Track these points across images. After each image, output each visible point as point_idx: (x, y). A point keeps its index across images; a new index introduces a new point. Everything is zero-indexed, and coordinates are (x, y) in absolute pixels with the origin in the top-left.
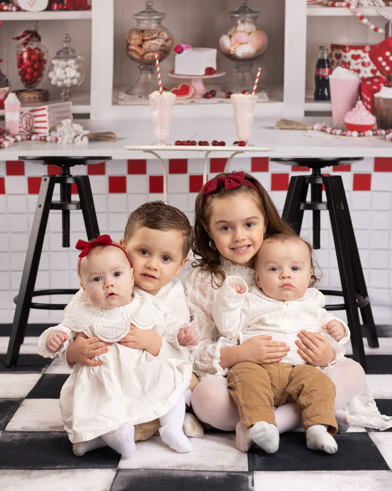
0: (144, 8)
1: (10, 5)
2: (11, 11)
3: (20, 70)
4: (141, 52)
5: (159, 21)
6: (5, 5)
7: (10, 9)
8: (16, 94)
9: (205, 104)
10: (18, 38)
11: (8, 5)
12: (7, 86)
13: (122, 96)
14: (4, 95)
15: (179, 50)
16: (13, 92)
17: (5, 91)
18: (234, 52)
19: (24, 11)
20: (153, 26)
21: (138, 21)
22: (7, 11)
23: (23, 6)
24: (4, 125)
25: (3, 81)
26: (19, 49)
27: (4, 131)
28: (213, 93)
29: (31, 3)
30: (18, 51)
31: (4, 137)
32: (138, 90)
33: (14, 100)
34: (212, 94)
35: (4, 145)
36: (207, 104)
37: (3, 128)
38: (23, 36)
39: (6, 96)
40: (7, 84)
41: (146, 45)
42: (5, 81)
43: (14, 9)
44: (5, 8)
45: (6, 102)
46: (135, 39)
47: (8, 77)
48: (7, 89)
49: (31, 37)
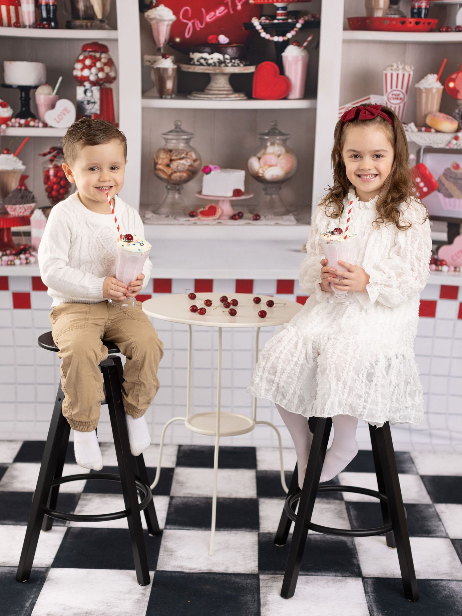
0: (173, 127)
1: (37, 121)
2: (38, 127)
3: (46, 186)
4: (169, 171)
5: (187, 141)
6: (31, 120)
7: (36, 125)
8: (43, 211)
9: (232, 225)
10: (45, 155)
11: (34, 121)
12: (33, 202)
13: (149, 215)
14: (30, 211)
15: (207, 171)
16: (40, 208)
17: (31, 207)
18: (263, 174)
19: (51, 127)
20: (182, 145)
21: (167, 140)
22: (34, 126)
23: (50, 123)
24: (30, 240)
25: (29, 197)
26: (45, 166)
27: (30, 247)
28: (241, 215)
29: (58, 120)
30: (44, 168)
31: (30, 253)
32: (164, 210)
33: (40, 216)
34: (239, 216)
35: (30, 261)
36: (234, 225)
37: (29, 244)
38: (50, 153)
39: (32, 212)
40: (33, 200)
41: (174, 165)
42: (31, 197)
43: (41, 125)
44: (32, 123)
45: (32, 218)
46: (163, 159)
47: (34, 193)
48: (33, 205)
49: (58, 153)
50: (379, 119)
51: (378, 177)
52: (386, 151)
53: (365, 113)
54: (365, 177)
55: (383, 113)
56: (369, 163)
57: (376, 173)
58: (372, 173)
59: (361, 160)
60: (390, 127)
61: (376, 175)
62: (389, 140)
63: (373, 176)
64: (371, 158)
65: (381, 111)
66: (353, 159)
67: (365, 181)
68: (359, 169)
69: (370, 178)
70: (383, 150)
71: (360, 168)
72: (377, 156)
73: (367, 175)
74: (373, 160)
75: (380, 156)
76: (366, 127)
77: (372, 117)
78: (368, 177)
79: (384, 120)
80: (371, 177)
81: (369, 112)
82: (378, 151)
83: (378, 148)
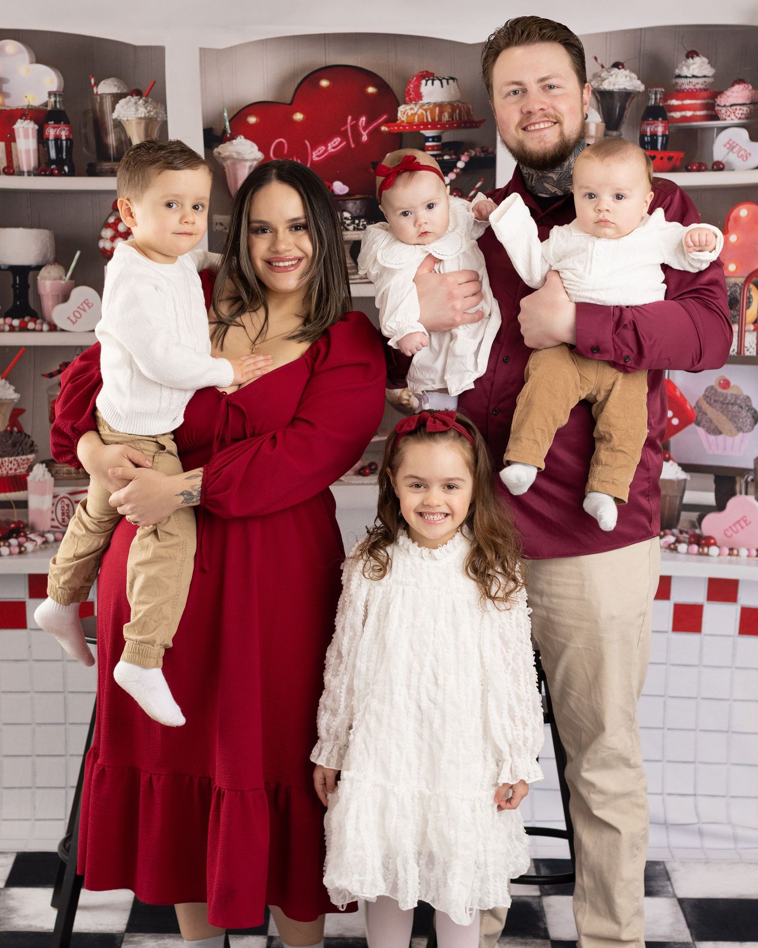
1: (39, 321)
2: (41, 331)
6: (30, 321)
7: (38, 327)
8: (47, 466)
9: (359, 484)
10: (51, 375)
11: (35, 323)
12: (32, 452)
14: (26, 466)
16: (42, 462)
17: (28, 459)
18: (408, 400)
19: (62, 330)
22: (34, 330)
23: (60, 324)
24: (27, 515)
25: (26, 444)
26: (51, 393)
27: (26, 526)
28: (373, 467)
29: (73, 319)
30: (50, 396)
31: (25, 536)
33: (44, 475)
34: (371, 469)
35: (26, 548)
36: (363, 484)
37: (25, 521)
38: (59, 372)
39: (30, 469)
40: (32, 449)
42: (29, 444)
43: (45, 327)
44: (31, 325)
45: (29, 479)
47: (33, 438)
48: (31, 457)
50: (452, 434)
51: (449, 518)
52: (462, 480)
53: (435, 422)
54: (431, 517)
55: (457, 424)
56: (437, 496)
57: (448, 511)
58: (441, 511)
59: (427, 491)
60: (468, 445)
61: (447, 515)
62: (468, 464)
63: (443, 516)
64: (441, 488)
65: (456, 421)
66: (414, 489)
67: (430, 523)
68: (423, 505)
69: (438, 519)
70: (459, 479)
71: (425, 503)
72: (450, 486)
73: (433, 514)
74: (443, 491)
75: (453, 487)
76: (433, 444)
77: (445, 428)
78: (435, 517)
79: (460, 435)
80: (439, 516)
81: (440, 420)
82: (452, 479)
83: (451, 476)
